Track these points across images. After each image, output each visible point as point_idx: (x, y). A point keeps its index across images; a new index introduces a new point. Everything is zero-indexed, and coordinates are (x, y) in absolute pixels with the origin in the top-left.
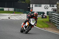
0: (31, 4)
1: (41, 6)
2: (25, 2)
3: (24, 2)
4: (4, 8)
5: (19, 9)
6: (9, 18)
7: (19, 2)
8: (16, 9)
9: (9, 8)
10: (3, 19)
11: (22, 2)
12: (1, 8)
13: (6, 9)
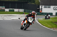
0: (41, 5)
1: (50, 7)
2: (35, 4)
3: (33, 4)
4: (15, 9)
5: (28, 10)
6: (19, 18)
7: (29, 3)
8: (26, 10)
9: (19, 9)
10: (13, 20)
11: (32, 4)
12: (12, 9)
13: (16, 10)
